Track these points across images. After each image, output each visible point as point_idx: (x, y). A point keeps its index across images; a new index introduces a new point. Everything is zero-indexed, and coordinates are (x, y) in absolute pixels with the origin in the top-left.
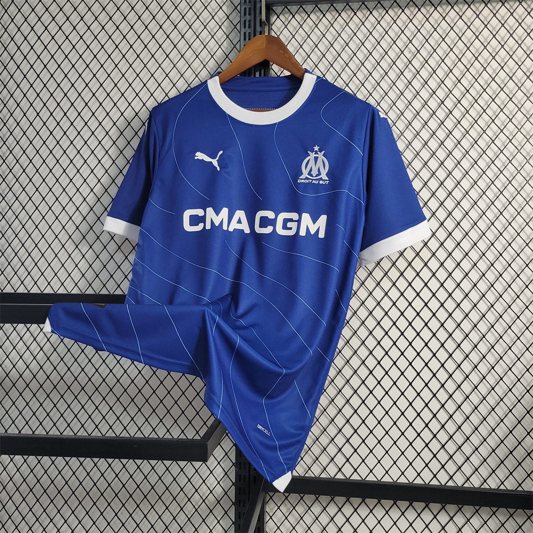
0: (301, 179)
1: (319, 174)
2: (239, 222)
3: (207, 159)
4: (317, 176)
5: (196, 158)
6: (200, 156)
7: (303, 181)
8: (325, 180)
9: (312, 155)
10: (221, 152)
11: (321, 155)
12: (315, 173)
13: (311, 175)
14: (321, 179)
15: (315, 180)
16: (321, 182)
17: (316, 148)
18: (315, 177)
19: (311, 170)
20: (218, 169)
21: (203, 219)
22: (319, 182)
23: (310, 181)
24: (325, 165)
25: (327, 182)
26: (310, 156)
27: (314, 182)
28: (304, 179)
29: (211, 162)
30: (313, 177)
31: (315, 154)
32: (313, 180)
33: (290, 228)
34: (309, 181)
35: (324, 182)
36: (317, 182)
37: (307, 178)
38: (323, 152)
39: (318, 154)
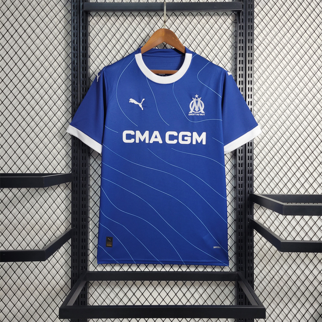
0: (190, 113)
1: (200, 110)
2: (156, 137)
3: (136, 103)
4: (198, 111)
5: (130, 102)
6: (132, 101)
7: (191, 114)
9: (195, 100)
10: (144, 99)
11: (199, 100)
12: (197, 109)
13: (195, 111)
14: (201, 113)
15: (198, 113)
16: (201, 114)
17: (197, 96)
18: (198, 112)
19: (195, 108)
20: (142, 109)
21: (134, 137)
26: (193, 100)
27: (197, 114)
28: (192, 113)
29: (138, 105)
31: (196, 99)
32: (196, 113)
33: (187, 140)
34: (195, 114)
35: (203, 115)
36: (199, 114)
37: (193, 113)
38: (200, 98)
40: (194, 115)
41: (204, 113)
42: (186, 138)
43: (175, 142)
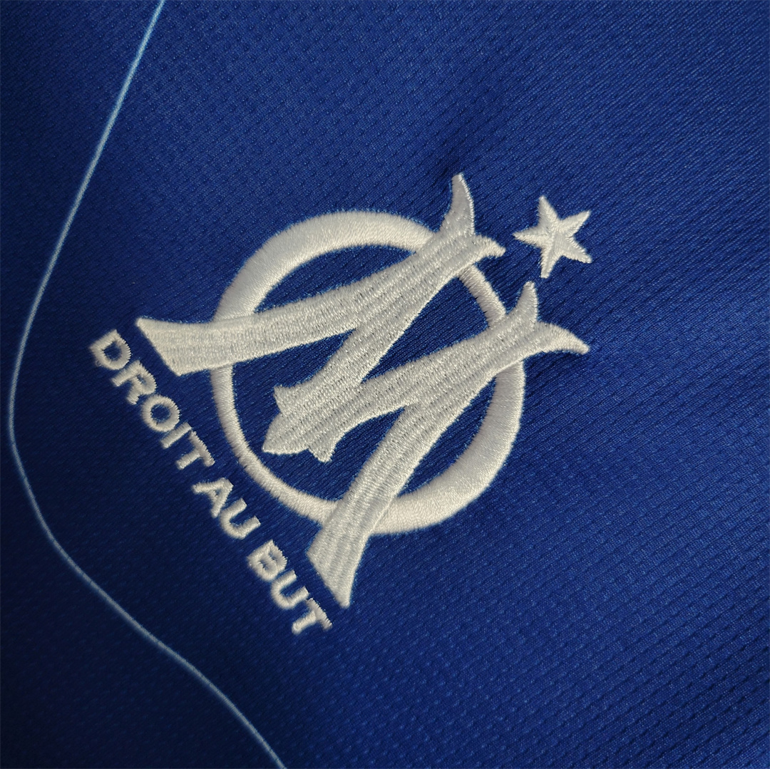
0: (145, 353)
8: (308, 578)
12: (309, 422)
15: (245, 487)
22: (255, 541)
23: (202, 452)
25: (316, 615)
27: (218, 491)
28: (167, 381)
31: (488, 266)
32: (229, 467)
34: (184, 446)
35: (289, 591)
36: (239, 520)
38: (563, 340)
39: (510, 301)
40: (171, 430)
41: (345, 596)
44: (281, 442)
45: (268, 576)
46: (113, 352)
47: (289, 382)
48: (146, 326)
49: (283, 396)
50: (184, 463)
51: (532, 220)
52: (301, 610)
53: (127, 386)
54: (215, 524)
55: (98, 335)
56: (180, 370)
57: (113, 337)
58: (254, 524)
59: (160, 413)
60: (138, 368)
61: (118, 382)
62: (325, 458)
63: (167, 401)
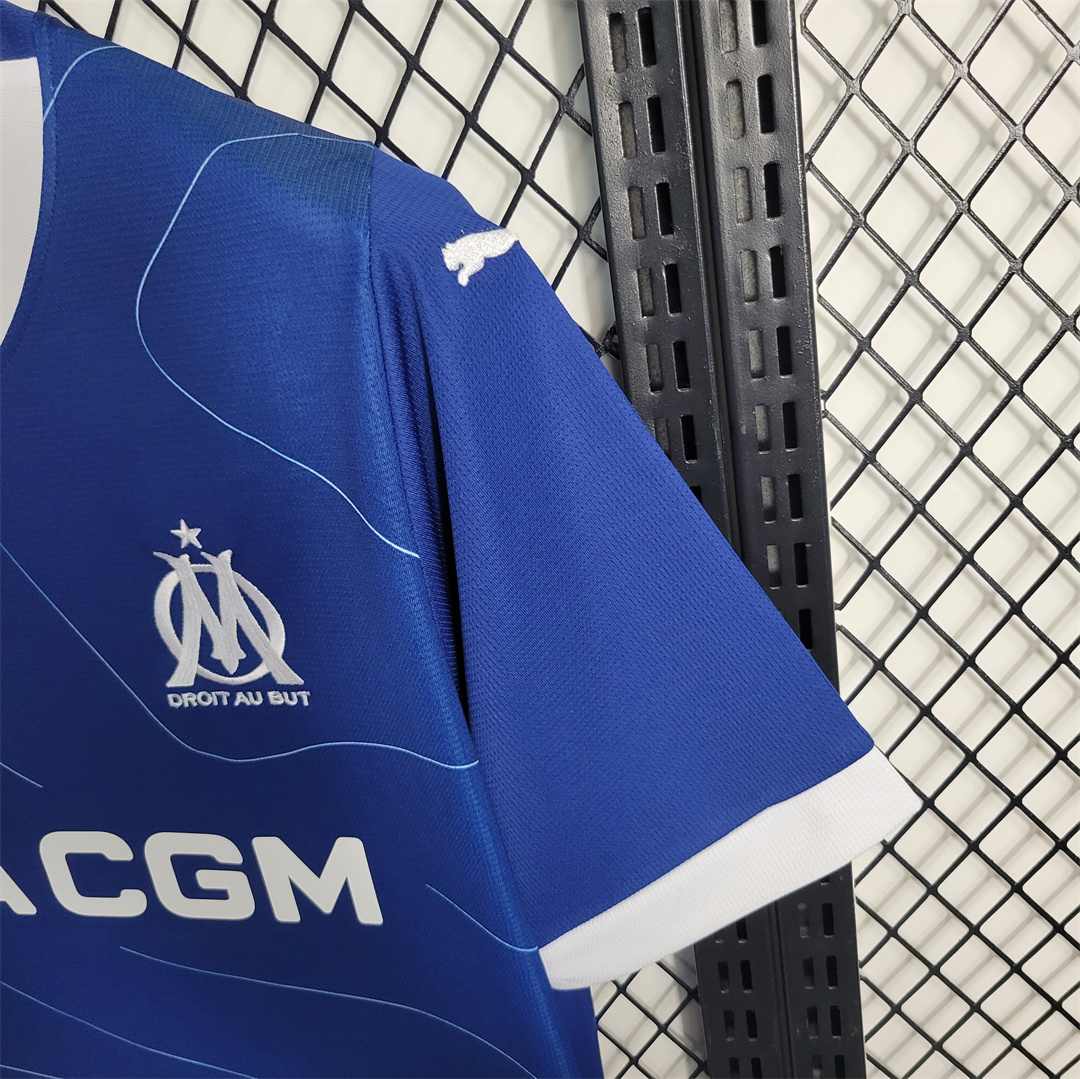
0: (180, 690)
1: (252, 659)
4: (245, 667)
7: (187, 699)
8: (289, 689)
9: (181, 573)
11: (221, 564)
12: (228, 653)
13: (217, 667)
14: (267, 683)
15: (245, 688)
16: (276, 698)
17: (187, 535)
18: (236, 675)
19: (206, 642)
22: (265, 697)
23: (225, 695)
24: (264, 612)
25: (304, 695)
26: (171, 569)
27: (241, 698)
28: (194, 689)
30: (226, 674)
31: (192, 561)
32: (233, 690)
33: (222, 895)
34: (220, 698)
35: (291, 698)
36: (255, 698)
37: (201, 684)
39: (206, 562)
40: (212, 699)
41: (300, 681)
42: (205, 879)
43: (129, 904)
44: (232, 668)
45: (281, 702)
46: (175, 700)
47: (211, 651)
48: (170, 684)
49: (215, 655)
50: (225, 703)
51: (178, 539)
52: (300, 698)
53: (189, 703)
54: (252, 706)
55: (167, 701)
56: (192, 684)
57: (170, 697)
58: (259, 694)
59: (204, 698)
60: (185, 695)
61: (187, 705)
62: (244, 656)
63: (201, 694)
